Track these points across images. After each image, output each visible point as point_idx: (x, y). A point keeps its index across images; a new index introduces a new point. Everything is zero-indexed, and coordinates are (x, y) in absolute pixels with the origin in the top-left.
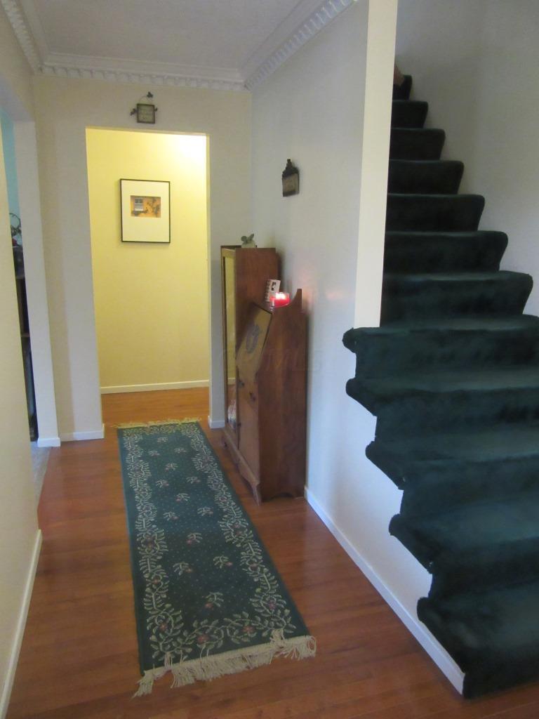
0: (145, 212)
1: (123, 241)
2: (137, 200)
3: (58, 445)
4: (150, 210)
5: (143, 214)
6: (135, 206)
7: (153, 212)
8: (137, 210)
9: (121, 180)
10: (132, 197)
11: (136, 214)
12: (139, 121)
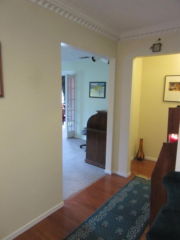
0: (175, 89)
1: (164, 101)
2: (172, 84)
3: (110, 174)
4: (177, 88)
5: (174, 90)
6: (171, 86)
7: (178, 89)
8: (171, 88)
9: (166, 76)
10: (170, 83)
11: (171, 90)
12: (153, 51)
